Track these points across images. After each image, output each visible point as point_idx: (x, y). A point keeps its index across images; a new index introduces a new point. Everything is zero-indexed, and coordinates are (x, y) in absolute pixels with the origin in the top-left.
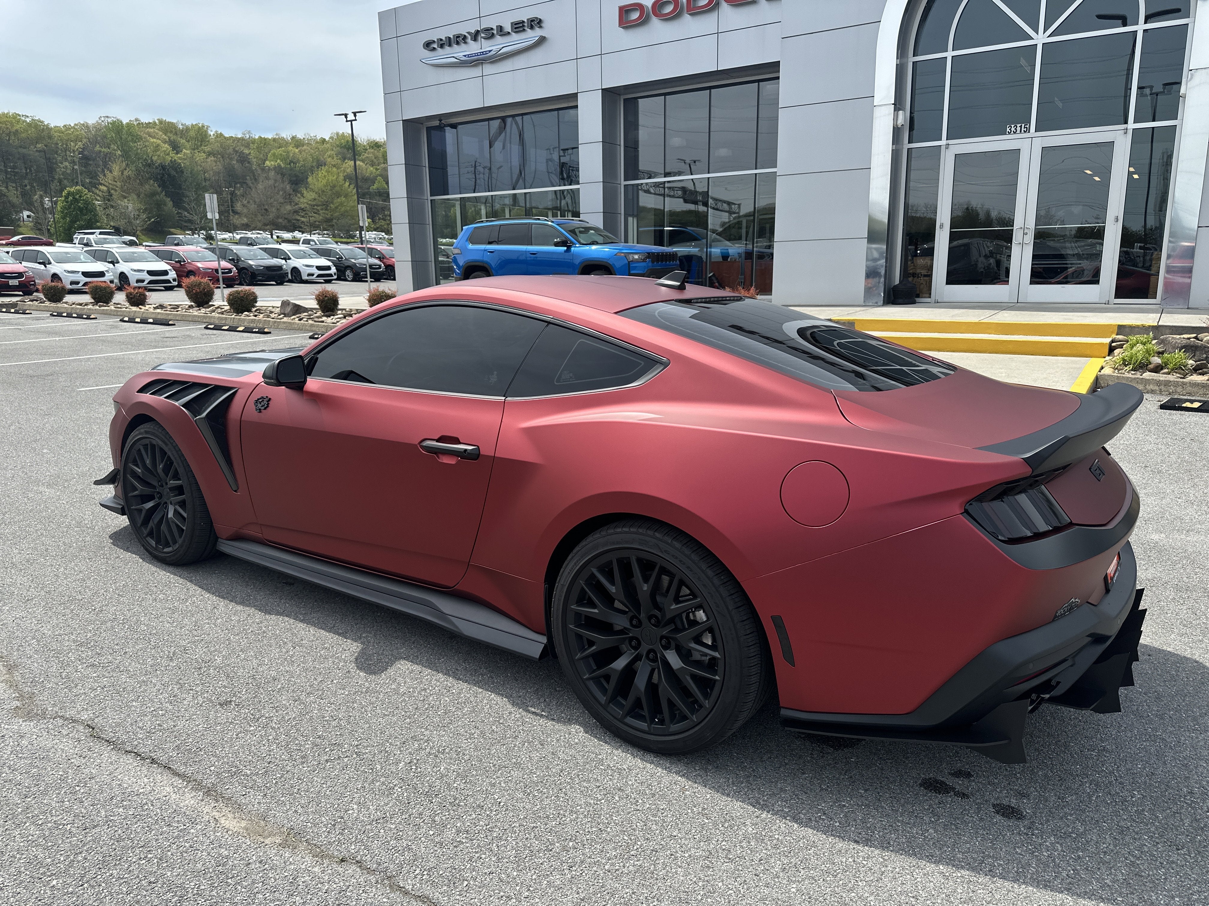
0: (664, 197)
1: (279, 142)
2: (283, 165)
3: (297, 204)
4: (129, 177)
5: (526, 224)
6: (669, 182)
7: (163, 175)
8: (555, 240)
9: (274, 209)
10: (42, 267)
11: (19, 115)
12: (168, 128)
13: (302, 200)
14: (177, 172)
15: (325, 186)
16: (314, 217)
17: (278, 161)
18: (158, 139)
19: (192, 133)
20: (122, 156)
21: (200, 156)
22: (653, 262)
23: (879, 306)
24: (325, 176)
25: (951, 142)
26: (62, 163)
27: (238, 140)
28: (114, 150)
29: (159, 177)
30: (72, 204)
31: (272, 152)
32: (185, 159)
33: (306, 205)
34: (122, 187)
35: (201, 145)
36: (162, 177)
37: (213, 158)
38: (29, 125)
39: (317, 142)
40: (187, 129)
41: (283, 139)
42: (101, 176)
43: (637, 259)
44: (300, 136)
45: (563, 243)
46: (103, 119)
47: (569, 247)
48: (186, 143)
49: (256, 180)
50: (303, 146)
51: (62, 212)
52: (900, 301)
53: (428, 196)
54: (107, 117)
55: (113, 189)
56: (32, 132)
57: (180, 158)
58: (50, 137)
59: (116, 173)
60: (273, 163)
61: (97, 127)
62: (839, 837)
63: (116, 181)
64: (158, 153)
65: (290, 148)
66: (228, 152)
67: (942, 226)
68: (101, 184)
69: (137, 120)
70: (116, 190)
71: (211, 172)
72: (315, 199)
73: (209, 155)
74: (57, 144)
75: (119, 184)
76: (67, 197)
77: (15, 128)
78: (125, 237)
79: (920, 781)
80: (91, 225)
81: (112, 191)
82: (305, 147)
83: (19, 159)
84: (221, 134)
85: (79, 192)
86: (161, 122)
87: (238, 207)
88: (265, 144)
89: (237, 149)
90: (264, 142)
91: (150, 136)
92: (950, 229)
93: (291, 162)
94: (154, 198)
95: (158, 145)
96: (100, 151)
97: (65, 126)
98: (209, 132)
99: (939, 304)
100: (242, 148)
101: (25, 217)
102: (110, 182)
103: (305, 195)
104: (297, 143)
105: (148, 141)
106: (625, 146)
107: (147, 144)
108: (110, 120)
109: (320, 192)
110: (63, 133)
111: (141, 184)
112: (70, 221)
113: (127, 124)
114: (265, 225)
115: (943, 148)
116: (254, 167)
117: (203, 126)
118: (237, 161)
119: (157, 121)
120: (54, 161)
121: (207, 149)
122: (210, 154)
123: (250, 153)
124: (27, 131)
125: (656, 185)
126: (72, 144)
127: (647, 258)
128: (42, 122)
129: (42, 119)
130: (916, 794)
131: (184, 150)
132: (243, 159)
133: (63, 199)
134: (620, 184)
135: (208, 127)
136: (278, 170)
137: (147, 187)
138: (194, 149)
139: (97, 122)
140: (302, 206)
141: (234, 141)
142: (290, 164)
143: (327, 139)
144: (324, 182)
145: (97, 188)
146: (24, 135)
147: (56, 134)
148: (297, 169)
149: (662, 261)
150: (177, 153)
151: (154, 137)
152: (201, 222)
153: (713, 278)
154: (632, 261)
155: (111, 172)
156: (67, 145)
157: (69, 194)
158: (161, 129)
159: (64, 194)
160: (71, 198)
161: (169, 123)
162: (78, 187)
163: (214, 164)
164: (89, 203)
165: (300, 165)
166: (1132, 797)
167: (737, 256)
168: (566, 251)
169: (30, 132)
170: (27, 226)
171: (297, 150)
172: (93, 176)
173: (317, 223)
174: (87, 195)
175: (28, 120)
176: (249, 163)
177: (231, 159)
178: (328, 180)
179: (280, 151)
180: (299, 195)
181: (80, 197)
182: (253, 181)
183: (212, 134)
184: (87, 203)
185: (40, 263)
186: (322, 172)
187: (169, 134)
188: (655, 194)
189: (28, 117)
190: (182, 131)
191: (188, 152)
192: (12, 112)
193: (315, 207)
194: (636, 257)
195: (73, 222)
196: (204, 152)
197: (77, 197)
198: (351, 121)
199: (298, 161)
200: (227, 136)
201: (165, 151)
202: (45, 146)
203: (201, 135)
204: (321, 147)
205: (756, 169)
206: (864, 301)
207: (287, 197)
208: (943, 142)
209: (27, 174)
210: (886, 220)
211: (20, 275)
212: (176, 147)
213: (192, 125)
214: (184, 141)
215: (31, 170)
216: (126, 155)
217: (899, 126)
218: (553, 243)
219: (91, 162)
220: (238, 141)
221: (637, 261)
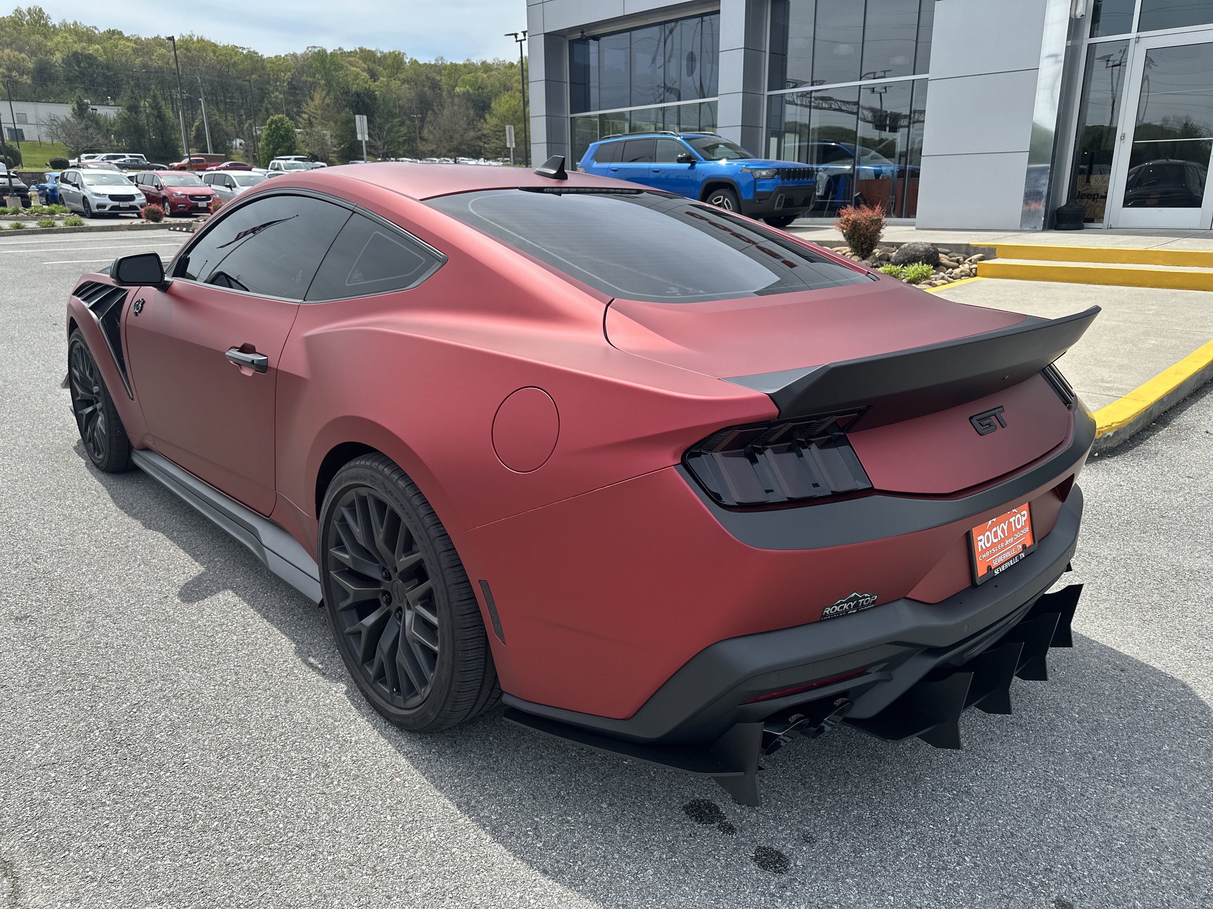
0: (810, 109)
1: (469, 68)
2: (471, 91)
3: (480, 130)
4: (328, 105)
5: (651, 139)
6: (816, 91)
7: (358, 102)
8: (679, 156)
9: (458, 136)
10: (229, 190)
11: (237, 47)
12: (366, 56)
13: (485, 126)
14: (371, 100)
15: (507, 111)
16: (496, 143)
17: (468, 87)
18: (358, 67)
19: (389, 61)
20: (325, 85)
21: (395, 84)
22: (782, 179)
23: (1038, 231)
24: (507, 101)
25: (1142, 34)
26: (273, 93)
27: (430, 66)
28: (319, 79)
29: (354, 105)
30: (274, 132)
31: (462, 78)
32: (381, 87)
33: (488, 131)
34: (322, 116)
35: (397, 72)
36: (356, 105)
37: (407, 86)
38: (246, 56)
39: (506, 67)
40: (385, 57)
41: (473, 64)
42: (304, 104)
43: (764, 176)
44: (490, 61)
45: (689, 159)
46: (310, 49)
47: (693, 164)
48: (384, 71)
49: (442, 106)
50: (491, 71)
51: (266, 139)
52: (1064, 225)
53: (568, 114)
54: (314, 47)
55: (314, 117)
56: (247, 64)
57: (376, 86)
58: (263, 68)
59: (317, 101)
60: (462, 89)
61: (304, 56)
62: (528, 862)
63: (317, 110)
64: (358, 81)
65: (480, 74)
66: (421, 78)
67: (1123, 137)
68: (305, 113)
69: (340, 49)
70: (316, 118)
71: (405, 100)
72: (497, 125)
73: (404, 83)
74: (269, 74)
75: (319, 112)
76: (270, 125)
77: (233, 61)
78: (317, 163)
79: (687, 803)
80: (290, 152)
81: (313, 120)
82: (493, 72)
83: (236, 90)
84: (416, 61)
85: (281, 120)
86: (361, 50)
87: (425, 133)
88: (455, 70)
89: (429, 76)
90: (454, 67)
91: (351, 65)
92: (1134, 140)
93: (480, 87)
94: (350, 125)
95: (358, 74)
96: (306, 81)
97: (276, 57)
98: (405, 59)
99: (1111, 230)
100: (434, 74)
101: (238, 145)
102: (312, 110)
103: (488, 121)
104: (486, 67)
105: (349, 70)
106: (771, 53)
107: (348, 72)
108: (316, 50)
109: (502, 118)
110: (274, 64)
111: (339, 112)
112: (273, 149)
113: (331, 53)
114: (450, 151)
115: (1132, 43)
116: (444, 94)
117: (399, 54)
118: (429, 88)
119: (358, 50)
120: (267, 91)
121: (402, 76)
122: (404, 81)
123: (441, 80)
124: (243, 62)
125: (803, 95)
126: (282, 74)
127: (776, 174)
128: (257, 53)
129: (256, 51)
130: (669, 819)
131: (381, 78)
132: (435, 86)
133: (267, 127)
134: (763, 95)
135: (404, 54)
136: (467, 96)
137: (343, 114)
138: (390, 77)
139: (305, 52)
140: (485, 132)
141: (427, 67)
142: (478, 90)
143: (515, 63)
144: (507, 106)
145: (300, 116)
146: (241, 67)
147: (268, 65)
148: (485, 94)
149: (794, 178)
150: (375, 81)
151: (355, 66)
152: (384, 148)
153: (860, 199)
154: (758, 178)
155: (312, 100)
156: (277, 75)
157: (272, 122)
158: (361, 58)
159: (268, 122)
160: (274, 126)
161: (369, 51)
162: (280, 116)
163: (408, 91)
164: (289, 131)
165: (488, 90)
166: (958, 864)
167: (889, 174)
168: (690, 168)
169: (246, 63)
170: (238, 154)
171: (485, 76)
172: (298, 104)
173: (498, 149)
174: (288, 123)
175: (245, 52)
176: (440, 89)
177: (424, 86)
178: (510, 105)
179: (468, 77)
180: (482, 121)
181: (282, 124)
182: (440, 107)
183: (407, 61)
184: (288, 130)
185: (227, 186)
186: (505, 97)
187: (368, 63)
188: (802, 105)
189: (244, 49)
190: (380, 59)
191: (385, 79)
192: (231, 43)
193: (498, 133)
194: (764, 173)
195: (275, 149)
196: (399, 80)
197: (279, 124)
198: (521, 41)
199: (486, 86)
200: (421, 62)
201: (363, 79)
202: (260, 77)
203: (397, 62)
204: (509, 72)
205: (914, 74)
206: (1021, 226)
207: (471, 124)
208: (1133, 34)
209: (243, 104)
210: (1053, 129)
211: (208, 197)
212: (374, 76)
213: (390, 53)
214: (382, 69)
215: (246, 101)
216: (329, 84)
217: (1079, 17)
218: (676, 159)
219: (298, 92)
220: (431, 68)
221: (765, 178)
